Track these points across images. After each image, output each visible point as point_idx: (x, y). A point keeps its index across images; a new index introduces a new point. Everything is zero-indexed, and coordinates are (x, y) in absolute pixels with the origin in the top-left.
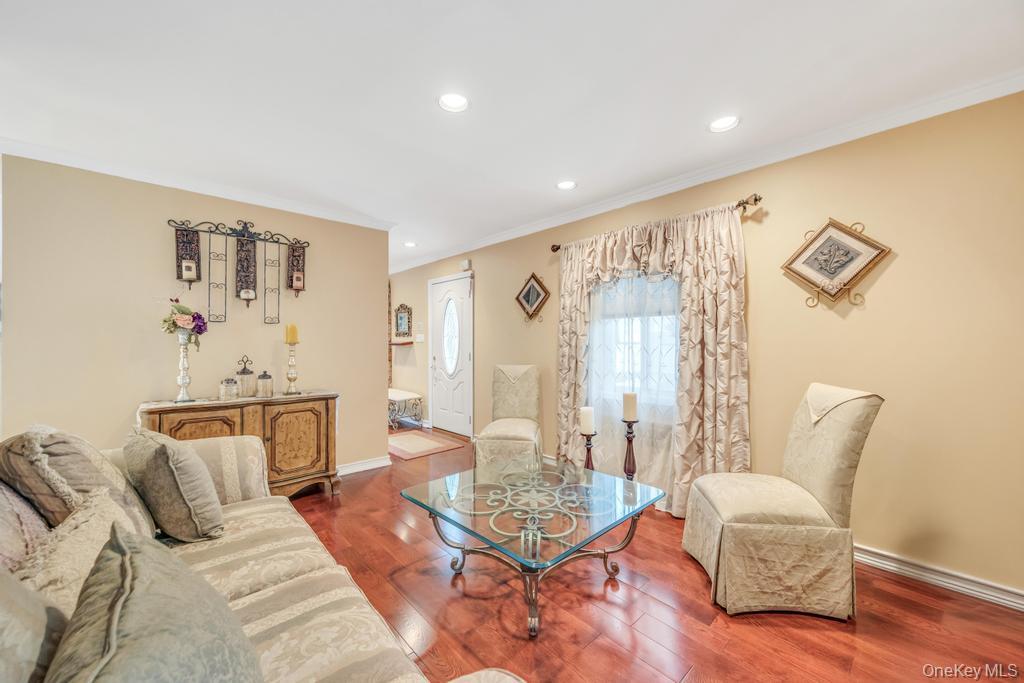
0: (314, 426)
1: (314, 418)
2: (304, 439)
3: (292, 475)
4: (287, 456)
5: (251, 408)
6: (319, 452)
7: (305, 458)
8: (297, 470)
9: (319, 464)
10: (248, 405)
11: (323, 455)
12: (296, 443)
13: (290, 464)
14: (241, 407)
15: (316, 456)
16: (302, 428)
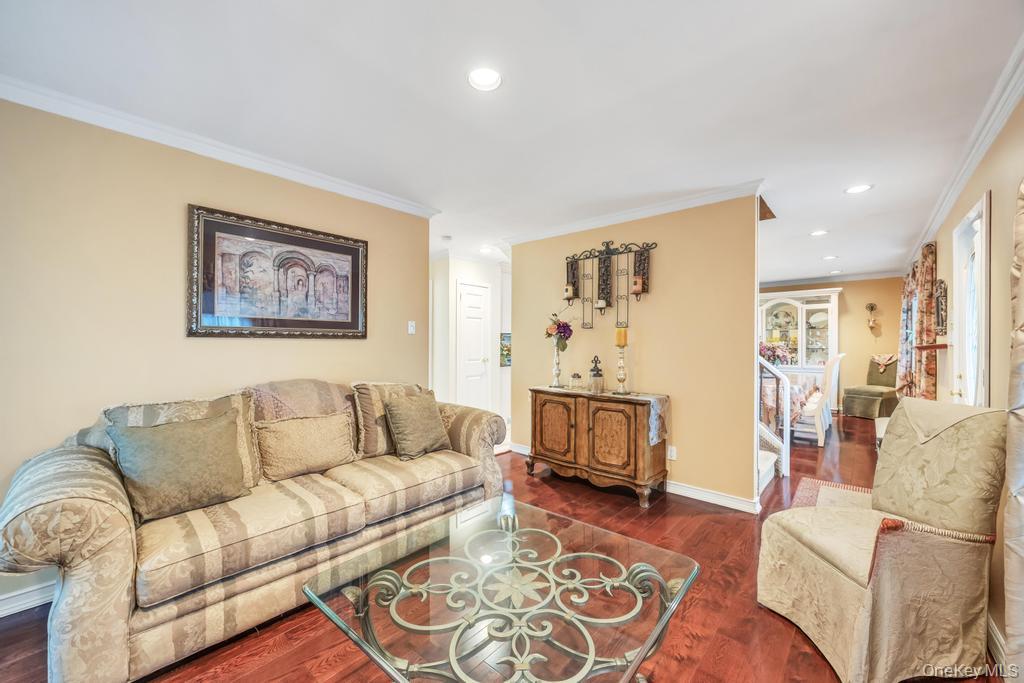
0: (625, 428)
1: (624, 420)
2: (616, 437)
3: (605, 468)
4: (602, 450)
5: (581, 399)
6: (629, 456)
7: (618, 456)
8: (611, 465)
9: (628, 468)
10: (581, 396)
11: (632, 460)
12: (609, 440)
13: (605, 458)
14: (576, 396)
15: (626, 459)
16: (615, 428)
